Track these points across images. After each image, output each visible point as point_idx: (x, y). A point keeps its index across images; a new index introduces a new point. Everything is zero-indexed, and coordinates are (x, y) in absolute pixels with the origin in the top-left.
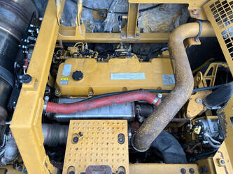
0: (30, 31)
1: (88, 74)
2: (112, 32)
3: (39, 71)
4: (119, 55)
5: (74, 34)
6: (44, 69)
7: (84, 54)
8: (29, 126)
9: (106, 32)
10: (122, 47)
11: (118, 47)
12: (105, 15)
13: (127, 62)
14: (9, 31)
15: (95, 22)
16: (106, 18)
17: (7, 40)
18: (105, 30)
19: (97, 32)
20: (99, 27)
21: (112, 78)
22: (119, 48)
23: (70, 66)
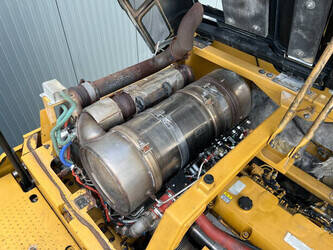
0: (234, 132)
1: (258, 210)
2: (321, 180)
3: (222, 177)
4: (314, 217)
5: (277, 162)
6: (227, 178)
7: (267, 183)
8: (181, 224)
9: (313, 175)
10: (323, 208)
11: (317, 204)
12: (324, 156)
13: (321, 235)
14: (214, 118)
15: (305, 154)
16: (324, 160)
17: (206, 125)
18: (313, 172)
19: (300, 167)
20: (306, 164)
21: (286, 239)
22: (319, 207)
23: (244, 186)
